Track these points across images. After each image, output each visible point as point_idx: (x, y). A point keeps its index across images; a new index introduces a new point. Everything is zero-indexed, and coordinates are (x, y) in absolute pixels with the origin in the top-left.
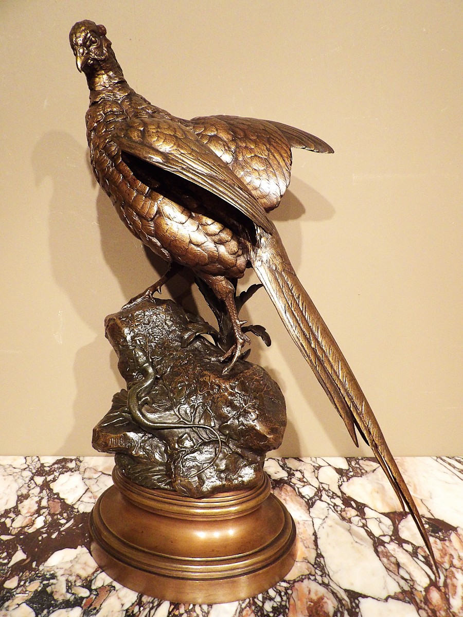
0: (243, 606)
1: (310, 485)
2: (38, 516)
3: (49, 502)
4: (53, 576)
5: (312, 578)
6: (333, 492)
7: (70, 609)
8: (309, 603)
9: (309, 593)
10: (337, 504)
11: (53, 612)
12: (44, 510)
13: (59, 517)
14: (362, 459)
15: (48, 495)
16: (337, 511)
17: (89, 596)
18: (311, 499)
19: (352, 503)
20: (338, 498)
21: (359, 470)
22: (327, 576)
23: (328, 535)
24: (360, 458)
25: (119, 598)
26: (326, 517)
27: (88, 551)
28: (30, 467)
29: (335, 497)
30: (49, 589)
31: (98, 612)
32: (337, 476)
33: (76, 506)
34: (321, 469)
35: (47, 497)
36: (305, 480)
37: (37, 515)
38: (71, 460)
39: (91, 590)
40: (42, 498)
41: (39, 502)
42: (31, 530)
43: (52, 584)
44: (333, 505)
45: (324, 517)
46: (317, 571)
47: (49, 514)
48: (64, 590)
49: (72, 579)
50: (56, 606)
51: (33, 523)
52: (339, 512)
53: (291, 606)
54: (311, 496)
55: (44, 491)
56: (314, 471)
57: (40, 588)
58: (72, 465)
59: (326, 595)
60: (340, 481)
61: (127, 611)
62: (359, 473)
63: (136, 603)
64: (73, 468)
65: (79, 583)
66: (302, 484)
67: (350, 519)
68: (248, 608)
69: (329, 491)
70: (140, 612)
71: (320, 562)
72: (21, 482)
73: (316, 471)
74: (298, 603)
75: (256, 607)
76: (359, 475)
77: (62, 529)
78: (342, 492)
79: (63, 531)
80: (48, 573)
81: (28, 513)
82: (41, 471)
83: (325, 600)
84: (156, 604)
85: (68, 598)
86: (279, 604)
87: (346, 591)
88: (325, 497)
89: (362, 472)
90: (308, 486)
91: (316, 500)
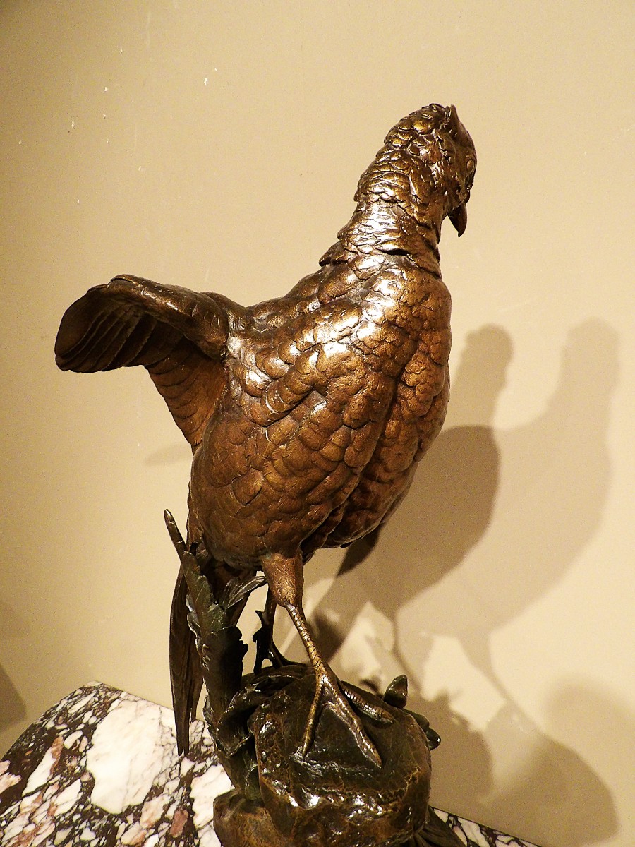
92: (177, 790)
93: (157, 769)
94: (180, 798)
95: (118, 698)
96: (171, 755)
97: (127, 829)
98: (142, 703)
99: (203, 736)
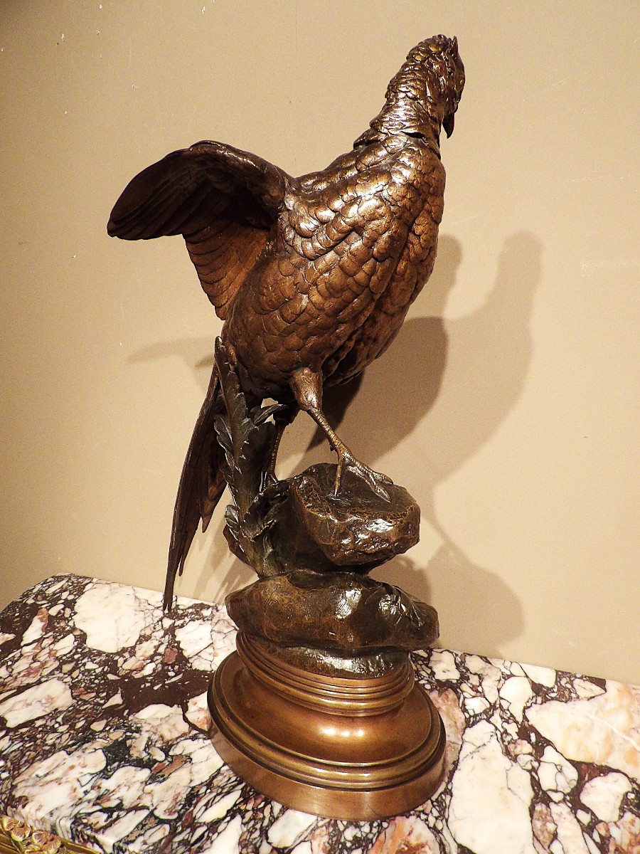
0: (321, 823)
1: (484, 697)
3: (167, 650)
4: (138, 730)
5: (423, 817)
6: (511, 714)
7: (139, 769)
8: (403, 846)
9: (409, 834)
10: (508, 731)
11: (123, 766)
12: (158, 657)
13: (170, 668)
14: (581, 678)
16: (503, 741)
17: (163, 761)
18: (475, 716)
19: (533, 735)
20: (514, 724)
21: (567, 693)
22: (444, 821)
23: (473, 769)
24: (578, 676)
25: (191, 773)
26: (484, 745)
27: (182, 713)
29: (510, 721)
30: (129, 742)
31: (164, 780)
32: (531, 693)
33: (191, 661)
34: (512, 679)
35: (167, 644)
36: (480, 689)
37: (150, 661)
38: (209, 607)
39: (167, 755)
40: (162, 643)
41: (157, 647)
42: (138, 676)
43: (134, 738)
44: (502, 730)
45: (481, 744)
46: (434, 810)
47: (162, 663)
48: (143, 748)
49: (155, 738)
50: (129, 761)
51: (142, 668)
52: (506, 743)
53: (378, 843)
54: (477, 713)
55: (167, 636)
56: (499, 681)
57: (121, 739)
58: (206, 613)
59: (430, 843)
60: (530, 702)
61: (193, 788)
62: (565, 695)
63: (205, 784)
64: (207, 617)
65: (159, 745)
66: (474, 693)
67: (516, 756)
68: (324, 828)
69: (507, 711)
70: (205, 794)
71: (444, 801)
72: (149, 621)
73: (503, 680)
74: (389, 842)
75: (334, 830)
76: (563, 700)
77: (166, 682)
78: (525, 718)
79: (167, 684)
80: (135, 726)
81: (142, 656)
82: (173, 613)
83: (426, 849)
84: (225, 790)
85: (143, 757)
86: (364, 835)
87: (460, 846)
88: (496, 718)
89: (570, 697)
90: (480, 698)
91: (481, 719)
92: (163, 637)
93: (142, 625)
94: (168, 641)
95: (90, 582)
96: (151, 616)
97: (125, 661)
98: (115, 585)
99: (177, 603)
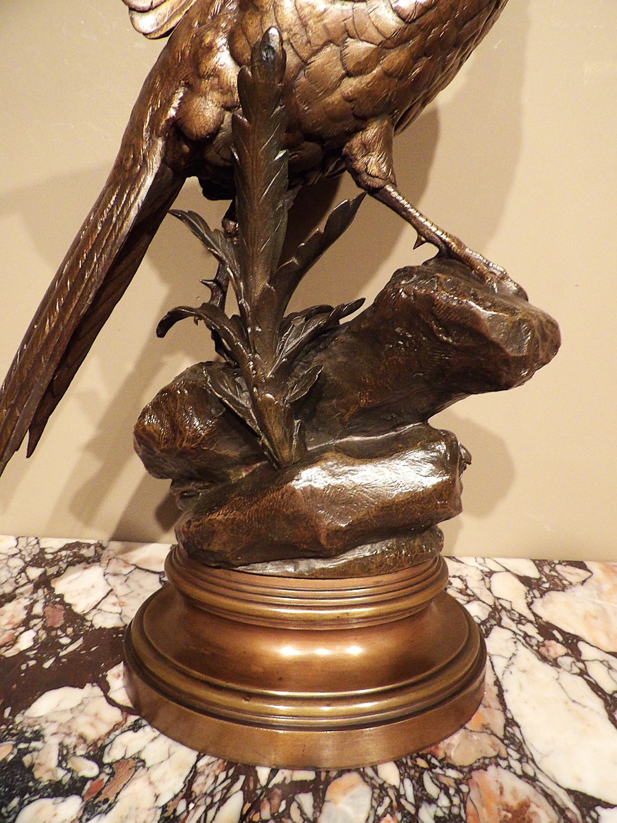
0: (380, 811)
1: (480, 600)
2: (25, 631)
3: (46, 609)
4: (38, 736)
5: (504, 763)
6: (519, 614)
7: (60, 799)
8: (504, 813)
9: (501, 793)
10: (530, 634)
11: (30, 802)
12: (35, 621)
13: (59, 633)
14: (560, 563)
15: (45, 596)
16: (532, 646)
17: (98, 776)
18: (484, 623)
19: (555, 632)
20: (529, 624)
21: (557, 580)
22: (530, 762)
23: (521, 686)
24: (557, 562)
25: (151, 783)
26: (514, 654)
27: (102, 693)
28: (23, 553)
29: (524, 622)
30: (27, 760)
31: (111, 807)
32: (523, 589)
33: (88, 618)
34: (495, 576)
35: (43, 601)
36: (469, 592)
37: (23, 629)
38: (89, 546)
39: (101, 765)
40: (36, 601)
41: (30, 608)
42: (10, 653)
43: (34, 750)
44: (522, 634)
45: (511, 655)
46: (511, 752)
47: (44, 627)
48: (54, 761)
49: (70, 741)
50: (37, 792)
51: (14, 641)
52: (535, 648)
53: (470, 818)
54: (483, 619)
55: (40, 592)
56: (483, 579)
57: (11, 757)
58: (88, 553)
59: (533, 798)
60: (529, 597)
61: (164, 808)
62: (559, 585)
63: (181, 795)
64: (90, 558)
65: (81, 751)
66: (466, 598)
67: (555, 660)
68: (388, 816)
69: (513, 612)
70: (188, 812)
71: (514, 735)
72: (6, 573)
73: (487, 579)
74: (483, 813)
75: (404, 816)
76: (559, 588)
77: (62, 654)
78: (535, 615)
79: (64, 657)
80: (30, 730)
81: (8, 623)
82: (38, 560)
83: (533, 808)
84: (217, 798)
85: (59, 778)
86: (447, 812)
87: (570, 792)
88: (506, 621)
89: (563, 584)
90: (475, 602)
91: (492, 626)
92: (35, 592)
94: (43, 597)
96: (6, 568)
99: (41, 547)
